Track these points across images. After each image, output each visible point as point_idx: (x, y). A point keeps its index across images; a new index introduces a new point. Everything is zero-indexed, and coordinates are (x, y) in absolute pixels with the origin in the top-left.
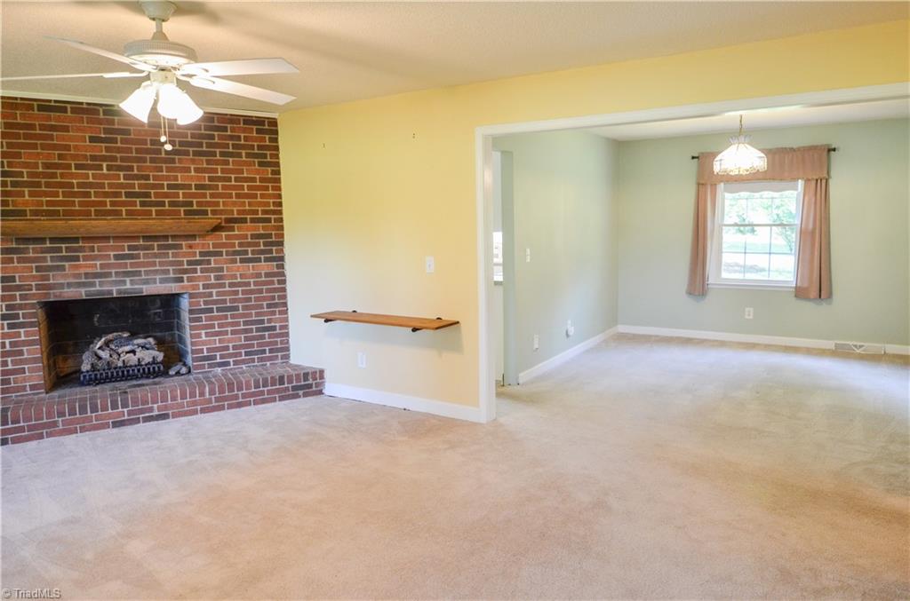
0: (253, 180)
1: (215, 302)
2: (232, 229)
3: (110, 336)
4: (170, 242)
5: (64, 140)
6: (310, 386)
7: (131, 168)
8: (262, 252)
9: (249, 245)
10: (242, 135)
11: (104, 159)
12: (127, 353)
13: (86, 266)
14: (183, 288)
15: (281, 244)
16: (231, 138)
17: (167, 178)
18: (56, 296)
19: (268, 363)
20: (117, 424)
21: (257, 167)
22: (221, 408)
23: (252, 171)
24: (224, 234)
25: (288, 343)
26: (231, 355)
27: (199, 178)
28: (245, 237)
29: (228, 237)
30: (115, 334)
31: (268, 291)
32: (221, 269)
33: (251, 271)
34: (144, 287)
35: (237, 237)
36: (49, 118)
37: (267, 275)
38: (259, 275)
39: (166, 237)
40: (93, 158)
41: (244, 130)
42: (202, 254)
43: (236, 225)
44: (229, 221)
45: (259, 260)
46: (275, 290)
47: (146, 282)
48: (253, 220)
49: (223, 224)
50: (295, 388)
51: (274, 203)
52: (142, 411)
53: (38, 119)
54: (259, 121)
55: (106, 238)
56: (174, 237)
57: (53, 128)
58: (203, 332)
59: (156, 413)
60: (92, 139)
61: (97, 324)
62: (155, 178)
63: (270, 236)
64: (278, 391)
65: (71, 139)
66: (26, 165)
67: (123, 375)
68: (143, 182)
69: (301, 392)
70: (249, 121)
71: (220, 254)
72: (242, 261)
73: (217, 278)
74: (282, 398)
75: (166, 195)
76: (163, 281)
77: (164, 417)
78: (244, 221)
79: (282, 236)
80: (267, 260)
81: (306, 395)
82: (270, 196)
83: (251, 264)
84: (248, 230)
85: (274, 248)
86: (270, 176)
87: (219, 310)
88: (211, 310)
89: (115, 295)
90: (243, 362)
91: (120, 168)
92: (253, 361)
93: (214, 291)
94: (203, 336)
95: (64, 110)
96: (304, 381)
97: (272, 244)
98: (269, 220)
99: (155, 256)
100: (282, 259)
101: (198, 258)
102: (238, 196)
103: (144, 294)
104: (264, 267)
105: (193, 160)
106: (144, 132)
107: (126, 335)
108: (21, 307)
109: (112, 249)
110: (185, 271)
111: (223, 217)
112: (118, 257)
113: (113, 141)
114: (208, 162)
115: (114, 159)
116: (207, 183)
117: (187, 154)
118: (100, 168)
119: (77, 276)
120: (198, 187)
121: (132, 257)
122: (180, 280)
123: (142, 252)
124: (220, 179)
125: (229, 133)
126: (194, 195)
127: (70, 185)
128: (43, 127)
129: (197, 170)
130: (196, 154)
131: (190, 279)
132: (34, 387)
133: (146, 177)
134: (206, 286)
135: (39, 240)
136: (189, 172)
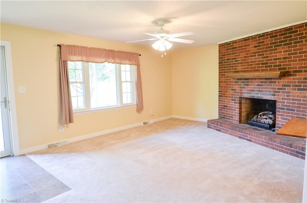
1: (286, 106)
2: (296, 75)
4: (273, 81)
5: (248, 48)
7: (263, 55)
9: (302, 82)
10: (304, 32)
11: (257, 52)
13: (250, 88)
14: (275, 98)
16: (299, 35)
17: (274, 56)
20: (240, 137)
22: (267, 146)
24: (292, 77)
27: (284, 55)
28: (301, 79)
29: (293, 79)
30: (268, 112)
32: (289, 92)
33: (302, 95)
34: (264, 96)
35: (297, 79)
36: (246, 43)
38: (305, 97)
39: (271, 79)
40: (254, 53)
41: (305, 30)
42: (283, 86)
43: (297, 73)
44: (294, 72)
45: (306, 90)
47: (264, 94)
48: (305, 71)
49: (292, 73)
50: (297, 152)
52: (246, 136)
53: (243, 43)
55: (255, 79)
56: (274, 78)
57: (246, 46)
58: (280, 117)
60: (255, 47)
61: (267, 108)
62: (270, 57)
64: (289, 150)
65: (250, 48)
66: (240, 58)
68: (266, 59)
69: (300, 155)
71: (290, 86)
72: (298, 89)
73: (288, 96)
74: (291, 154)
75: (272, 63)
76: (269, 95)
77: (250, 140)
78: (301, 71)
83: (302, 91)
84: (302, 75)
87: (287, 109)
88: (284, 109)
89: (256, 98)
91: (260, 55)
93: (286, 101)
95: (249, 39)
96: (302, 151)
99: (267, 85)
101: (281, 87)
102: (299, 60)
103: (264, 99)
105: (283, 48)
106: (268, 41)
107: (271, 113)
108: (236, 98)
109: (256, 83)
110: (276, 92)
111: (292, 70)
112: (258, 85)
113: (260, 46)
114: (289, 47)
115: (259, 52)
116: (287, 56)
117: (281, 45)
118: (255, 56)
119: (248, 90)
120: (284, 58)
121: (261, 85)
122: (274, 95)
123: (264, 84)
124: (292, 54)
125: (298, 33)
126: (282, 62)
127: (248, 62)
128: (245, 46)
129: (284, 52)
130: (284, 45)
131: (278, 95)
132: (237, 121)
133: (267, 57)
134: (283, 99)
135: (241, 79)
136: (281, 53)
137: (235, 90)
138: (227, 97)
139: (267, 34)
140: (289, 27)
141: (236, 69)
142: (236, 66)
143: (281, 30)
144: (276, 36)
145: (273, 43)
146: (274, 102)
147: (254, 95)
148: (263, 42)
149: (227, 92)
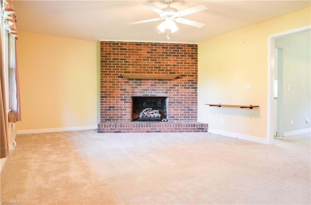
0: (189, 63)
1: (176, 100)
2: (182, 78)
3: (147, 109)
4: (165, 81)
5: (140, 53)
6: (203, 129)
7: (156, 60)
8: (191, 86)
9: (187, 83)
10: (187, 50)
11: (150, 58)
12: (151, 114)
13: (143, 87)
14: (167, 95)
15: (197, 83)
16: (184, 51)
17: (165, 63)
18: (135, 95)
19: (190, 121)
20: (148, 132)
21: (191, 59)
22: (176, 132)
23: (189, 60)
24: (180, 79)
25: (197, 115)
26: (179, 117)
27: (174, 63)
28: (186, 81)
29: (181, 81)
30: (148, 109)
31: (192, 98)
32: (178, 90)
33: (187, 91)
34: (157, 94)
35: (183, 81)
36: (138, 47)
37: (192, 93)
38: (189, 93)
39: (164, 80)
40: (147, 57)
41: (188, 48)
42: (173, 85)
43: (183, 77)
44: (181, 76)
45: (189, 88)
46: (194, 98)
47: (158, 93)
48: (189, 76)
49: (180, 77)
50: (198, 129)
51: (195, 70)
52: (154, 129)
53: (135, 47)
54: (192, 45)
55: (149, 80)
56: (166, 80)
57: (138, 50)
58: (172, 109)
59: (158, 130)
60: (148, 52)
61: (144, 105)
62: (162, 63)
63: (193, 81)
64: (193, 129)
65: (142, 52)
66: (132, 60)
67: (150, 120)
68: (159, 64)
69: (200, 130)
70: (189, 45)
71: (178, 85)
72: (185, 88)
73: (177, 93)
74: (194, 131)
75: (165, 68)
76: (162, 93)
77: (159, 132)
78: (186, 76)
79: (197, 81)
80: (192, 88)
81: (202, 131)
82: (194, 68)
83: (187, 89)
84: (187, 78)
85: (194, 85)
86: (194, 62)
87: (177, 103)
88: (174, 103)
89: (150, 96)
90: (183, 120)
91: (153, 60)
92: (186, 119)
93: (176, 97)
94: (172, 110)
95: (141, 45)
96: (202, 127)
97: (194, 83)
98: (193, 76)
99: (161, 85)
100: (197, 88)
101: (172, 86)
102: (185, 68)
103: (157, 96)
104: (191, 90)
105: (173, 57)
106: (160, 50)
107: (151, 109)
108: (127, 97)
109: (150, 83)
110: (168, 90)
111: (180, 74)
112: (151, 85)
113: (153, 53)
114: (177, 58)
115: (152, 58)
116: (176, 64)
117: (171, 56)
118: (149, 60)
119: (141, 90)
120: (174, 65)
121: (155, 85)
122: (167, 93)
123: (157, 84)
124: (180, 63)
125: (183, 49)
126: (172, 68)
127: (141, 65)
128: (136, 50)
129: (173, 60)
130: (174, 56)
131: (169, 93)
132: (128, 120)
133: (160, 63)
134: (174, 95)
135: (133, 79)
136: (171, 61)
137: (126, 90)
138: (114, 97)
139: (160, 44)
140: (177, 44)
141: (126, 70)
142: (127, 67)
143: (171, 45)
144: (167, 48)
145: (165, 53)
146: (164, 98)
147: (147, 94)
148: (156, 50)
149: (114, 92)
